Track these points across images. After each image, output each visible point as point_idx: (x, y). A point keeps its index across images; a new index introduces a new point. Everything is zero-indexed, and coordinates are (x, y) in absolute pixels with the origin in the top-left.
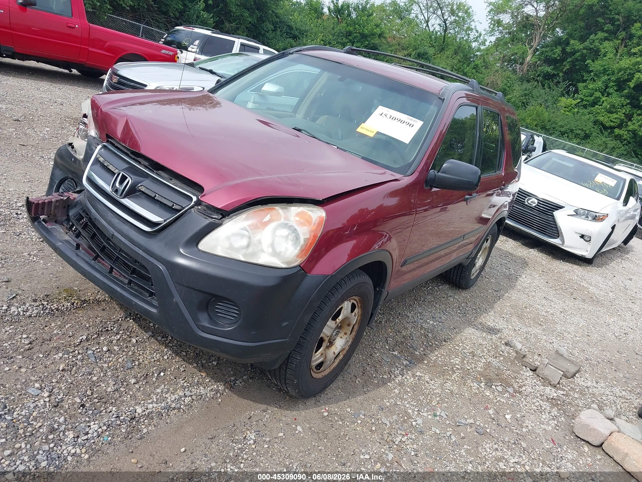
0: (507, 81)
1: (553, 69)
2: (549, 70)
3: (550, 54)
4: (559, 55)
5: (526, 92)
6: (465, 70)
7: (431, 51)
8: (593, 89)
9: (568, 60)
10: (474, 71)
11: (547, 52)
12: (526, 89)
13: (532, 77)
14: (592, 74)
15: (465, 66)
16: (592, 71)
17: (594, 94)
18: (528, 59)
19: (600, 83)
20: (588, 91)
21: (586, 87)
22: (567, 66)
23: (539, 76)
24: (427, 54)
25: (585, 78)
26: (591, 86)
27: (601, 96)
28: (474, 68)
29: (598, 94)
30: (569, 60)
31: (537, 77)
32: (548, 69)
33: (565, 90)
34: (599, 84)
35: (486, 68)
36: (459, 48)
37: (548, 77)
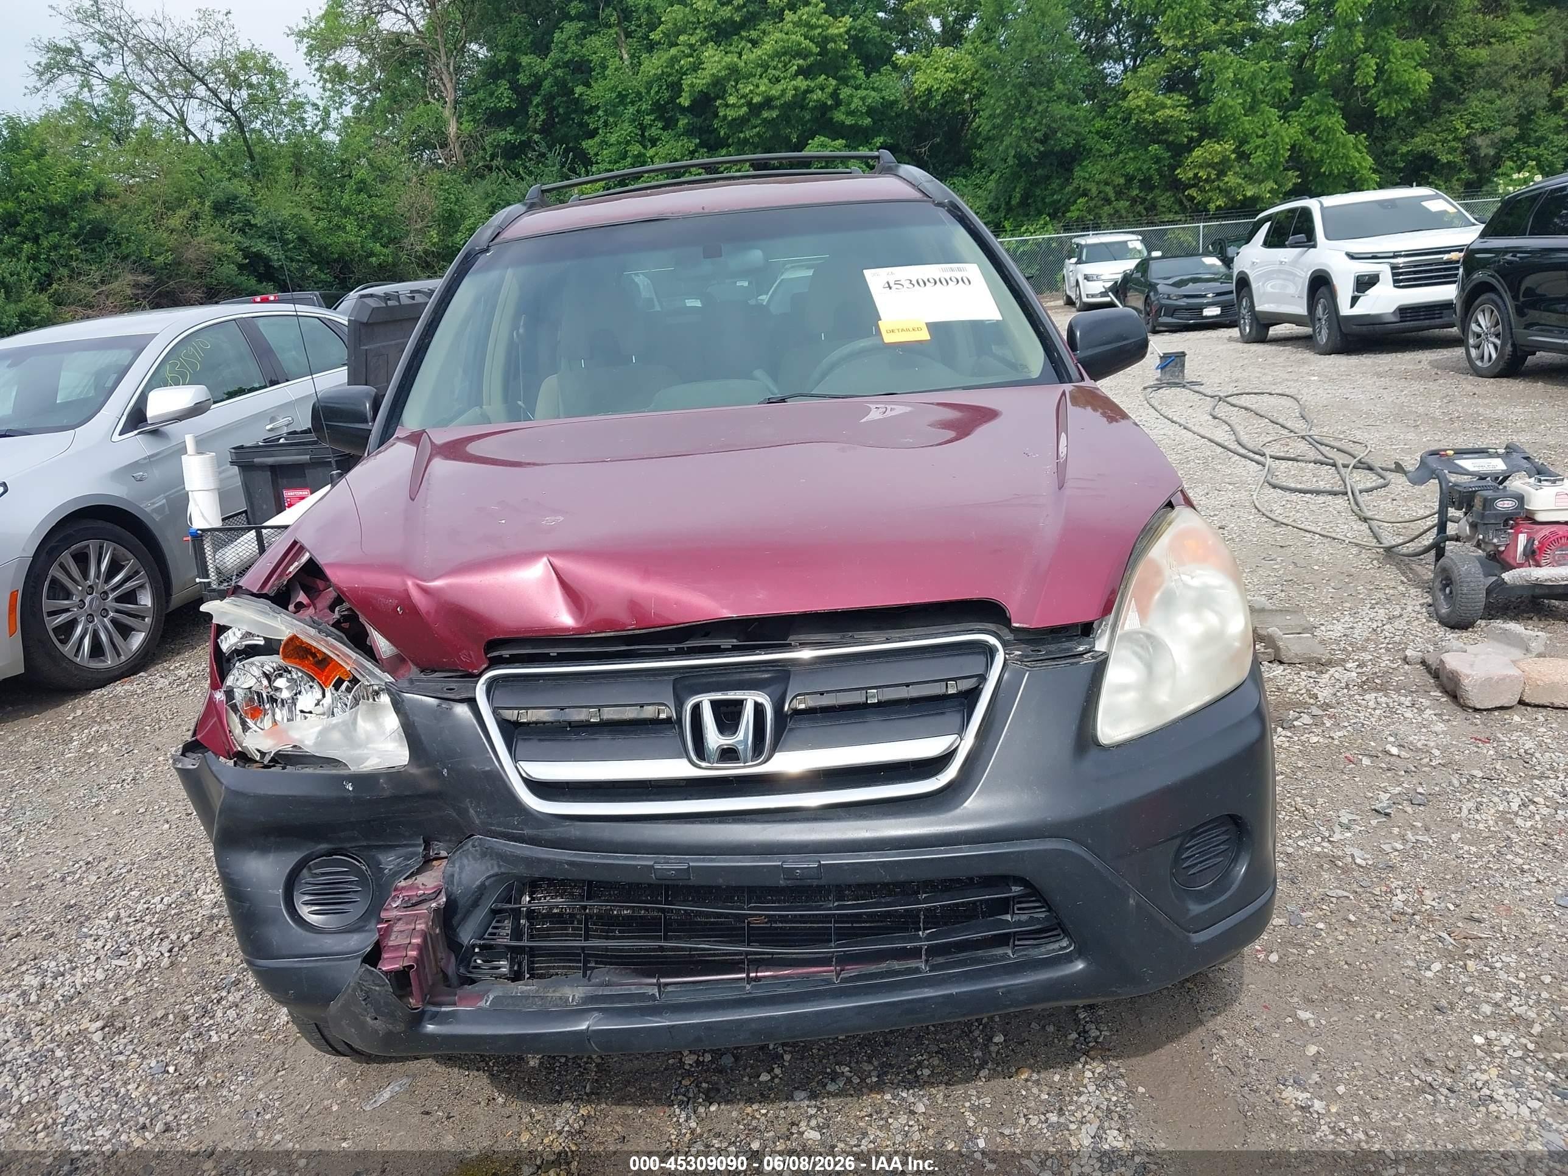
0: (445, 190)
1: (515, 132)
2: (509, 137)
3: (491, 103)
4: (511, 100)
5: (490, 200)
6: (343, 203)
7: (242, 188)
8: (619, 143)
9: (535, 103)
10: (363, 196)
11: (484, 100)
12: (487, 195)
13: (480, 164)
14: (600, 113)
15: (337, 192)
16: (597, 107)
17: (626, 152)
18: (452, 129)
19: (626, 124)
20: (613, 149)
21: (604, 143)
22: (537, 115)
23: (493, 157)
24: (236, 197)
25: (592, 127)
26: (613, 139)
27: (643, 150)
28: (359, 191)
29: (636, 149)
30: (537, 100)
31: (492, 160)
32: (506, 135)
33: (563, 166)
34: (626, 129)
35: (384, 179)
36: (298, 156)
37: (513, 152)
